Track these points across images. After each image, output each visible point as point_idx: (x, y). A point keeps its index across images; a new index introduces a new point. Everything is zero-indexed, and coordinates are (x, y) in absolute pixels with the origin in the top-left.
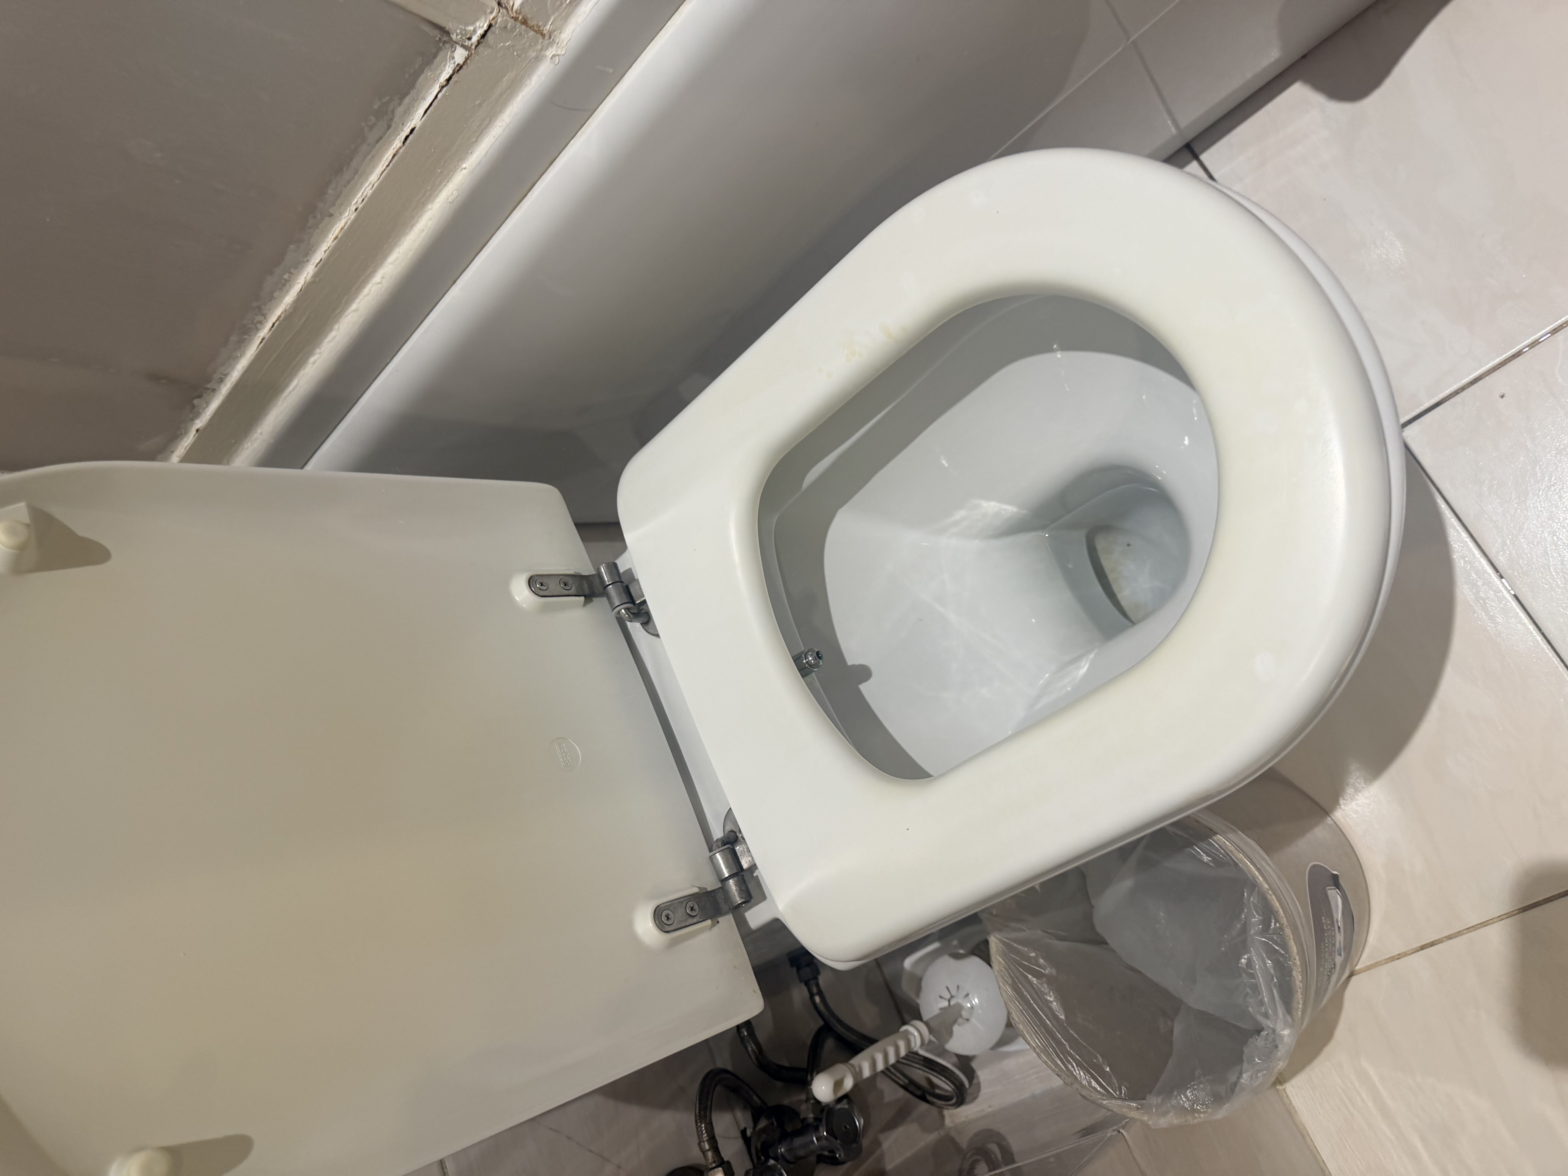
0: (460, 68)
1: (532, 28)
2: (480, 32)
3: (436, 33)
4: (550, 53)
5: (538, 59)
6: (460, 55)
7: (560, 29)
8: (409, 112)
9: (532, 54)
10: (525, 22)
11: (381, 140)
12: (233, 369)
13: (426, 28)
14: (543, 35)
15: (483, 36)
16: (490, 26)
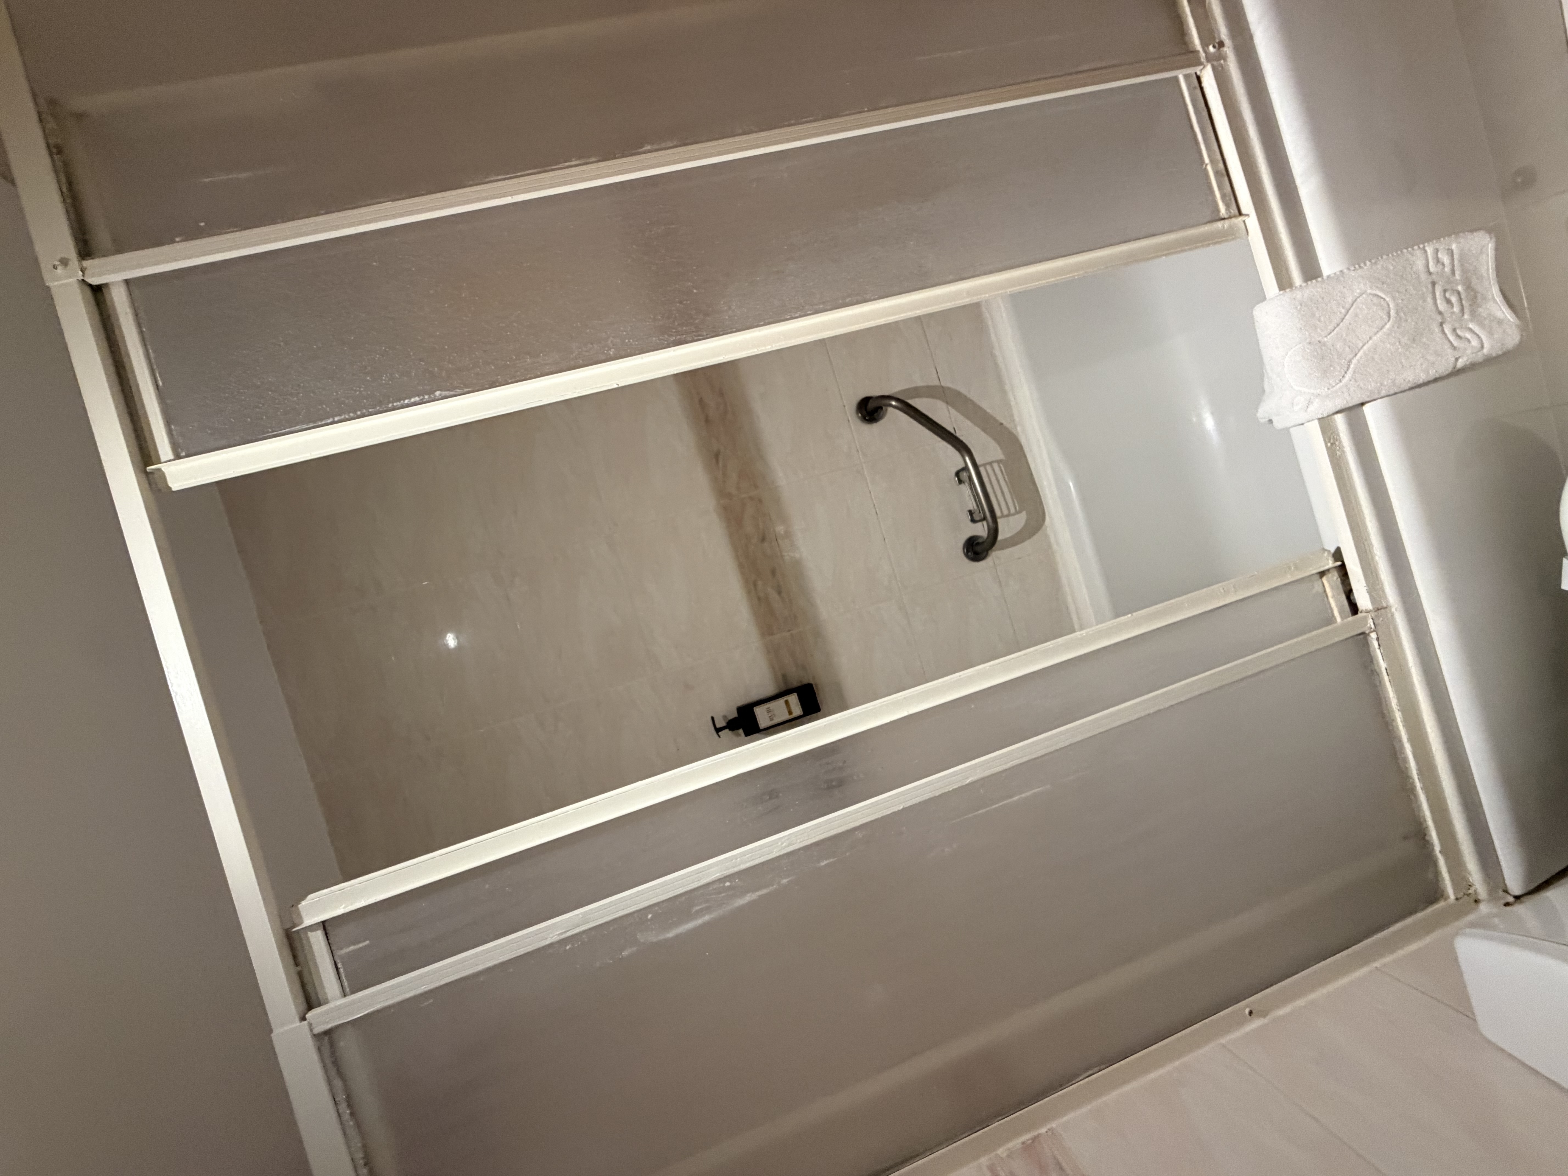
0: (1378, 639)
1: (1381, 609)
2: (1372, 624)
3: (1362, 636)
4: (1393, 610)
5: (1393, 615)
6: (1373, 635)
7: (1388, 601)
8: (1378, 665)
9: (1389, 615)
10: (1378, 609)
11: (1381, 681)
12: (1424, 812)
13: (1358, 637)
14: (1386, 608)
15: (1374, 624)
16: (1372, 619)
